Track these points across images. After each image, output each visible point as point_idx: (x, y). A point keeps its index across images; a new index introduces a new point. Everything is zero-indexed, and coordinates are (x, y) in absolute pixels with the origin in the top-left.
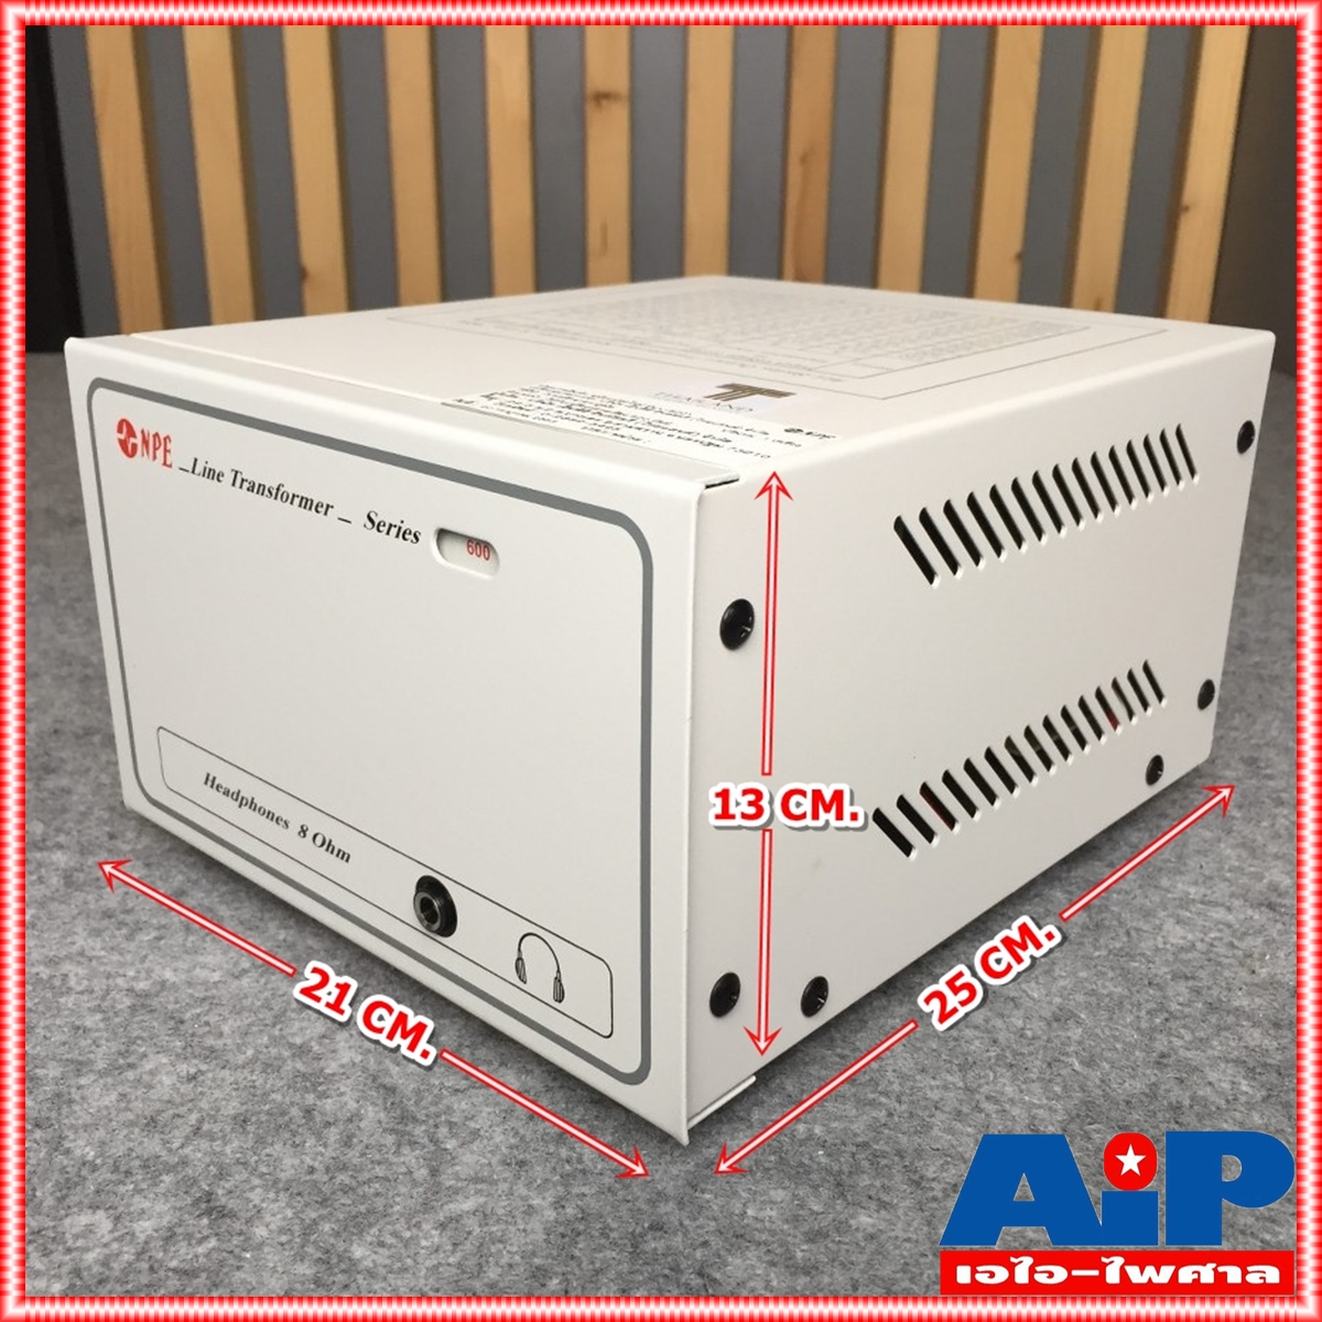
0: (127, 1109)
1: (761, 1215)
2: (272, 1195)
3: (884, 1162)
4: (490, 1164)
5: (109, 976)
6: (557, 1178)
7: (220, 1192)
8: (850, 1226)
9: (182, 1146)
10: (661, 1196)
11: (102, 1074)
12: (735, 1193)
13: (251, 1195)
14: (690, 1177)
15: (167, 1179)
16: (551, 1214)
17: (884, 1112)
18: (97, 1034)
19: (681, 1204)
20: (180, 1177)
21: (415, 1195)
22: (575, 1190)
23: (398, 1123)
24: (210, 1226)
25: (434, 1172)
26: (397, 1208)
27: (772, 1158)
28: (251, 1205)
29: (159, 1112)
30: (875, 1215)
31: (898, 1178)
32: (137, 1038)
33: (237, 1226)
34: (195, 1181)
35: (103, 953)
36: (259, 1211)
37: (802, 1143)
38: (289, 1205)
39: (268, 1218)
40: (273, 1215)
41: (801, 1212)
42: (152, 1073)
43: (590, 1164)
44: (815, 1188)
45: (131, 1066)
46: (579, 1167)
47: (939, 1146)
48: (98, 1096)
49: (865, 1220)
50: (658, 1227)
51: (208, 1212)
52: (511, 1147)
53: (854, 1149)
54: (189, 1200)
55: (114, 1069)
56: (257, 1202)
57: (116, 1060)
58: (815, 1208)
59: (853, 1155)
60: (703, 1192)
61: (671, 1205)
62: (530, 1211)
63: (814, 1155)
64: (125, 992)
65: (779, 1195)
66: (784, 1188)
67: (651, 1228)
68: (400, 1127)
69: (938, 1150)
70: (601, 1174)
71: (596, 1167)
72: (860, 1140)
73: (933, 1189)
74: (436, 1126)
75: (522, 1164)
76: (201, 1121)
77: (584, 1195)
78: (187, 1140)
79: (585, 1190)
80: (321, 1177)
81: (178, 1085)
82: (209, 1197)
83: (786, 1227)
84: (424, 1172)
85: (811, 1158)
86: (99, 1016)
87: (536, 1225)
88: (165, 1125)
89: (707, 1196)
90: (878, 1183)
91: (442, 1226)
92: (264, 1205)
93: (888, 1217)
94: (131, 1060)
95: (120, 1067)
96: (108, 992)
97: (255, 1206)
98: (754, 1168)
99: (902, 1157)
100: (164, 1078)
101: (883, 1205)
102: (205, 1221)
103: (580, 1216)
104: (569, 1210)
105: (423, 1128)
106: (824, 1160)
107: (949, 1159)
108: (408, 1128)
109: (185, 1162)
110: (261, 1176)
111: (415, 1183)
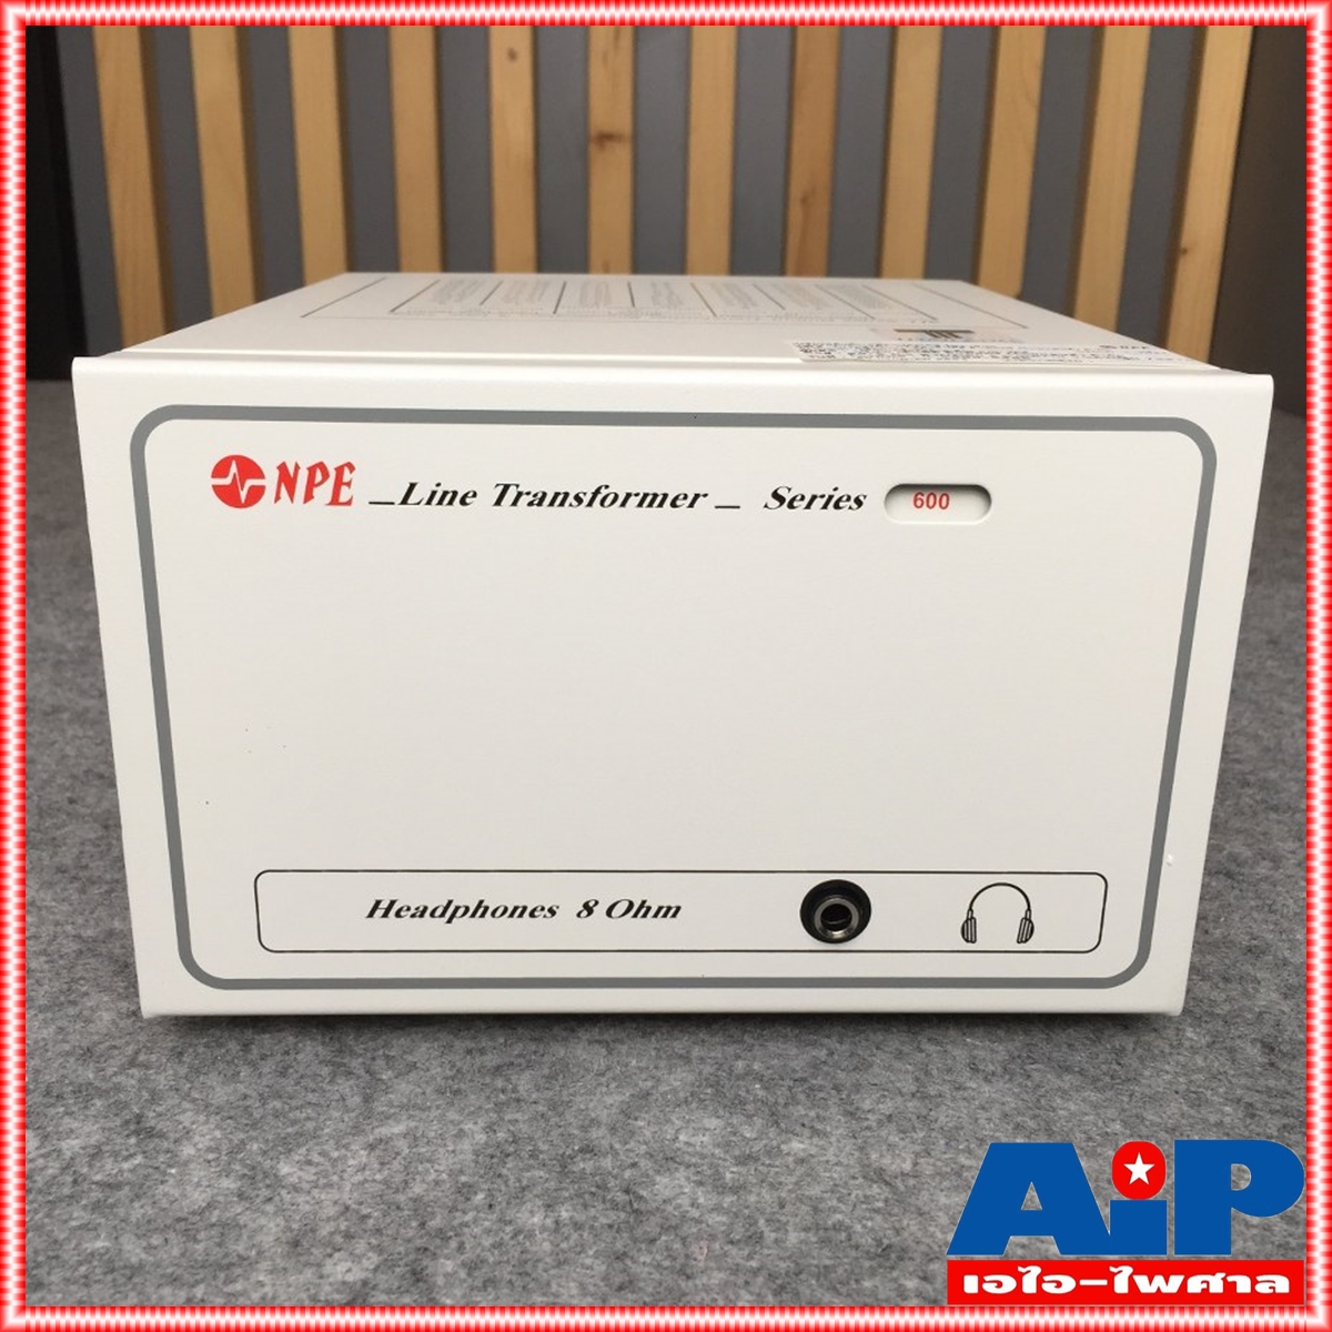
0: (65, 1041)
1: (693, 1140)
2: (202, 1118)
3: (822, 1095)
4: (424, 1093)
5: (57, 924)
6: (492, 1105)
7: (152, 1114)
8: (781, 1151)
9: (115, 1074)
10: (595, 1122)
12: (668, 1121)
13: (181, 1118)
14: (624, 1107)
15: (98, 1103)
16: (482, 1138)
17: (825, 1052)
19: (613, 1129)
20: (112, 1101)
21: (346, 1119)
22: (508, 1117)
23: (335, 1056)
24: (138, 1144)
25: (367, 1099)
26: (326, 1131)
27: (709, 1091)
28: (181, 1127)
29: (96, 1044)
30: (807, 1142)
31: (834, 1110)
32: (81, 978)
33: (165, 1145)
34: (126, 1105)
35: (53, 904)
36: (188, 1133)
37: (739, 1078)
38: (218, 1127)
39: (197, 1138)
40: (203, 1136)
41: (734, 1139)
42: (92, 1009)
43: (525, 1094)
44: (749, 1117)
45: (72, 1003)
46: (513, 1096)
47: (876, 1082)
49: (797, 1146)
50: (588, 1150)
51: (137, 1133)
52: (446, 1078)
53: (791, 1084)
54: (118, 1122)
55: (54, 1006)
56: (187, 1124)
57: (58, 998)
58: (748, 1135)
59: (790, 1089)
60: (636, 1119)
61: (602, 1131)
62: (461, 1134)
63: (751, 1088)
64: (72, 938)
65: (712, 1123)
66: (718, 1117)
67: (581, 1151)
68: (338, 1060)
69: (876, 1085)
70: (535, 1103)
71: (530, 1097)
72: (797, 1076)
73: (867, 1119)
74: (373, 1059)
75: (457, 1092)
76: (137, 1053)
77: (517, 1121)
78: (122, 1070)
79: (518, 1116)
80: (253, 1102)
81: (118, 1020)
82: (139, 1118)
83: (717, 1152)
84: (357, 1099)
85: (748, 1091)
87: (466, 1145)
88: (102, 1056)
89: (641, 1123)
90: (812, 1114)
91: (371, 1147)
92: (194, 1127)
93: (821, 1143)
94: (73, 997)
95: (61, 1004)
96: (55, 938)
97: (184, 1128)
98: (690, 1099)
99: (839, 1091)
100: (104, 1014)
101: (815, 1132)
102: (133, 1140)
103: (511, 1139)
104: (501, 1135)
105: (360, 1060)
106: (761, 1093)
107: (886, 1093)
108: (345, 1061)
109: (118, 1088)
110: (194, 1101)
111: (347, 1110)
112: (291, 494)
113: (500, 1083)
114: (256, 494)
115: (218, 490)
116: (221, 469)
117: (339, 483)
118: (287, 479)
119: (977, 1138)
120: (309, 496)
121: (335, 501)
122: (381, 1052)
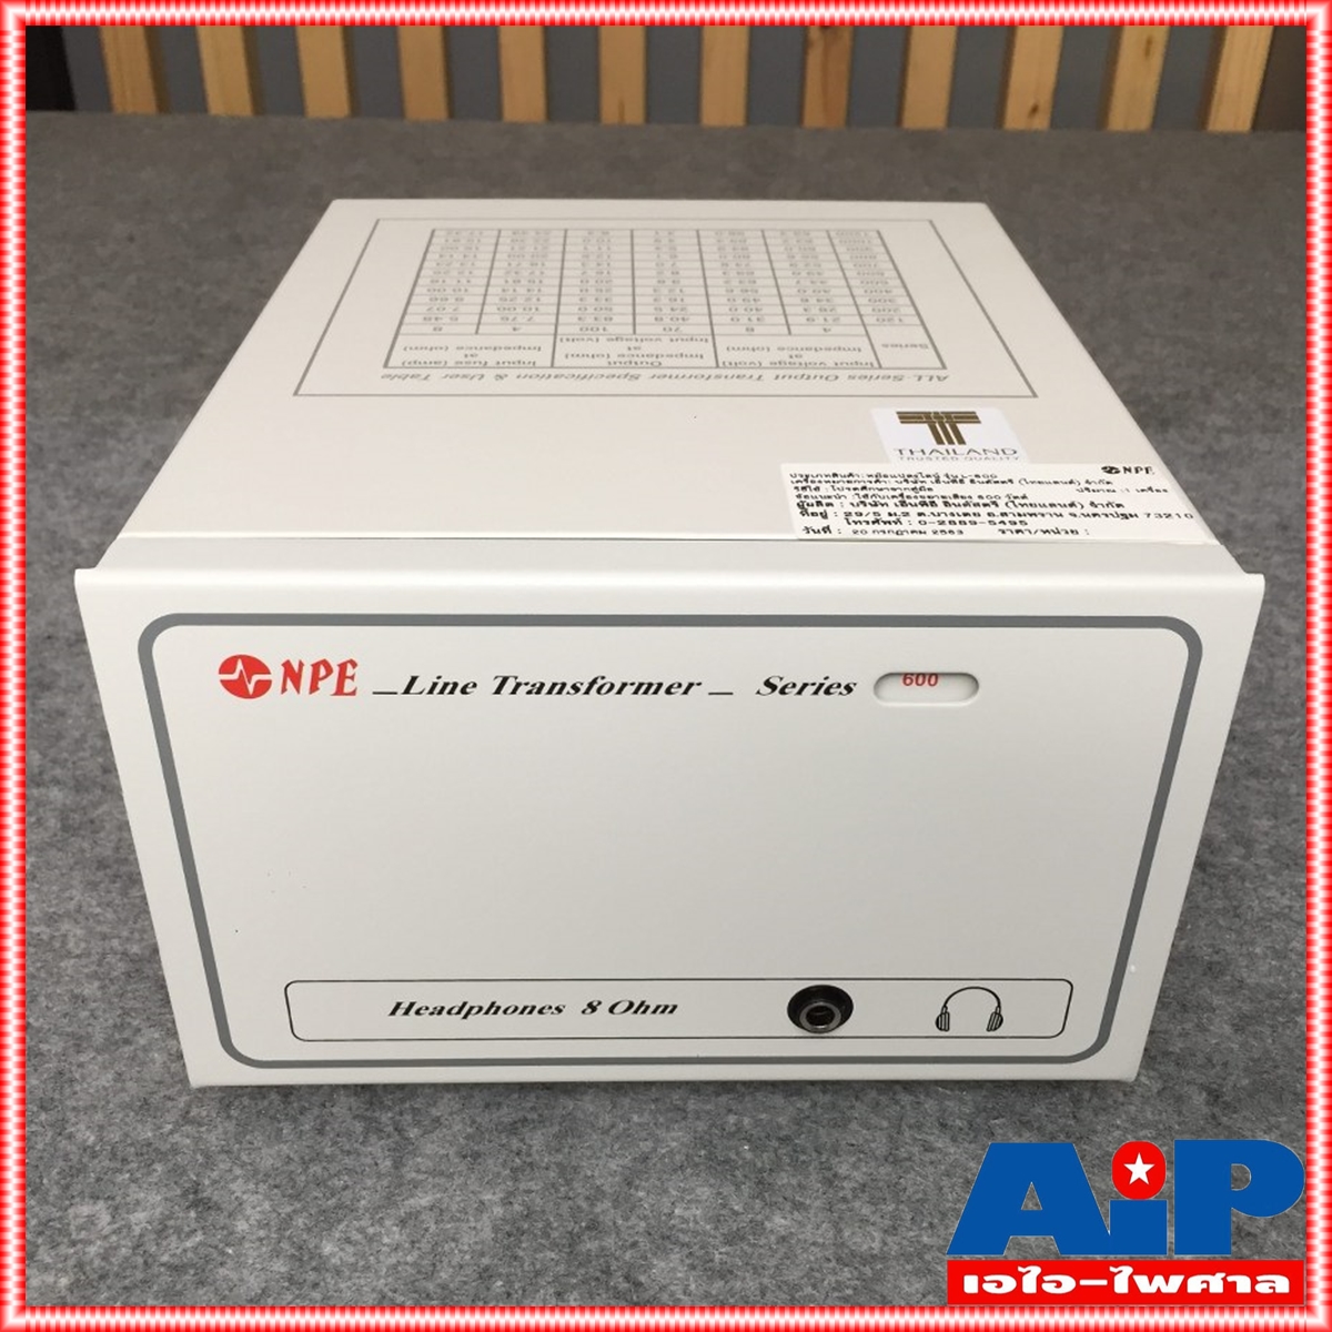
0: (123, 1090)
1: (687, 1214)
2: (251, 1186)
3: (803, 1158)
4: (447, 1155)
5: (104, 937)
6: (508, 1172)
7: (207, 1182)
8: (765, 1229)
9: (171, 1132)
10: (599, 1193)
11: (98, 1051)
12: (666, 1191)
13: (233, 1186)
14: (627, 1172)
15: (159, 1167)
16: (498, 1211)
17: (808, 1104)
18: (95, 1005)
19: (616, 1204)
20: (170, 1165)
21: (379, 1188)
22: (522, 1186)
23: (367, 1110)
24: (197, 1220)
25: (398, 1164)
26: (363, 1202)
27: (703, 1153)
28: (233, 1197)
29: (152, 1094)
30: (788, 1216)
31: (813, 1177)
32: (131, 1009)
33: (222, 1220)
34: (184, 1171)
35: (98, 910)
36: (241, 1204)
37: (732, 1135)
38: (267, 1197)
39: (249, 1211)
40: (254, 1208)
41: (723, 1212)
42: (145, 1049)
43: (538, 1158)
44: (738, 1186)
45: (127, 1042)
46: (529, 1160)
47: (854, 1142)
48: (97, 1076)
49: (779, 1222)
50: (594, 1226)
51: (195, 1204)
52: (468, 1137)
53: (777, 1145)
54: (179, 1192)
55: (110, 1045)
56: (238, 1194)
57: (113, 1035)
58: (736, 1208)
59: (776, 1151)
60: (637, 1188)
61: (607, 1204)
62: (482, 1207)
63: (741, 1149)
64: (119, 956)
65: (704, 1192)
66: (711, 1186)
67: (588, 1228)
68: (368, 1114)
69: (853, 1145)
70: (547, 1169)
71: (542, 1161)
72: (783, 1133)
73: (843, 1188)
74: (401, 1114)
75: (476, 1155)
76: (189, 1105)
77: (531, 1192)
78: (178, 1127)
79: (532, 1185)
80: (296, 1167)
81: (169, 1063)
82: (196, 1188)
83: (708, 1227)
84: (388, 1163)
85: (738, 1154)
86: (96, 984)
87: (486, 1223)
88: (157, 1109)
89: (641, 1194)
90: (794, 1182)
91: (403, 1223)
92: (245, 1197)
93: (800, 1218)
94: (126, 1034)
95: (116, 1043)
96: (104, 955)
97: (237, 1198)
98: (685, 1163)
99: (820, 1153)
100: (156, 1055)
101: (798, 1206)
102: (193, 1214)
103: (525, 1213)
104: (517, 1207)
105: (390, 1115)
106: (749, 1156)
107: (862, 1156)
108: (377, 1114)
109: (175, 1150)
110: (243, 1165)
111: (379, 1176)
112: (297, 686)
113: (515, 1144)
114: (263, 687)
115: (225, 683)
116: (228, 666)
117: (342, 677)
118: (292, 674)
119: (940, 1212)
120: (314, 688)
121: (340, 691)
122: (407, 1105)
